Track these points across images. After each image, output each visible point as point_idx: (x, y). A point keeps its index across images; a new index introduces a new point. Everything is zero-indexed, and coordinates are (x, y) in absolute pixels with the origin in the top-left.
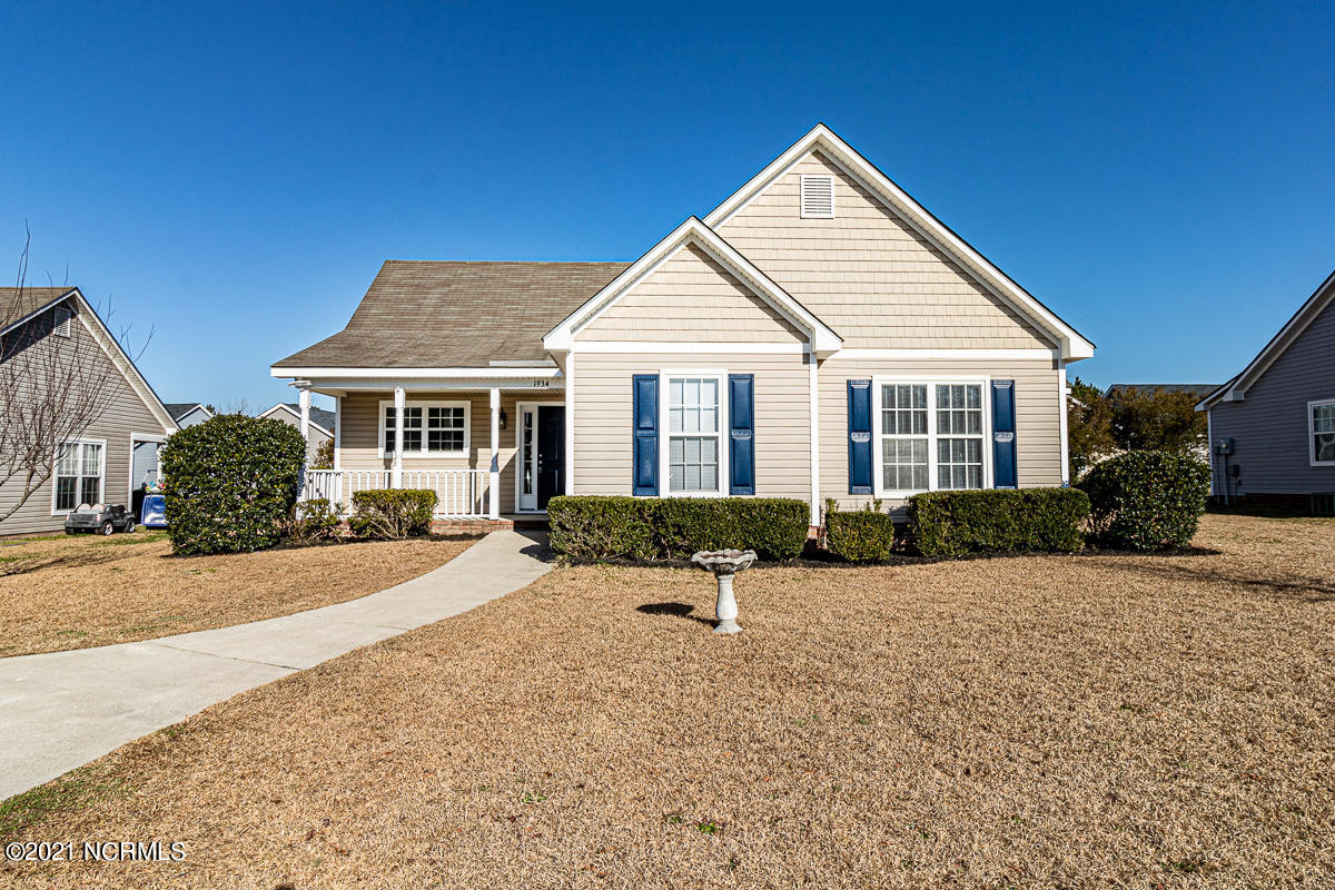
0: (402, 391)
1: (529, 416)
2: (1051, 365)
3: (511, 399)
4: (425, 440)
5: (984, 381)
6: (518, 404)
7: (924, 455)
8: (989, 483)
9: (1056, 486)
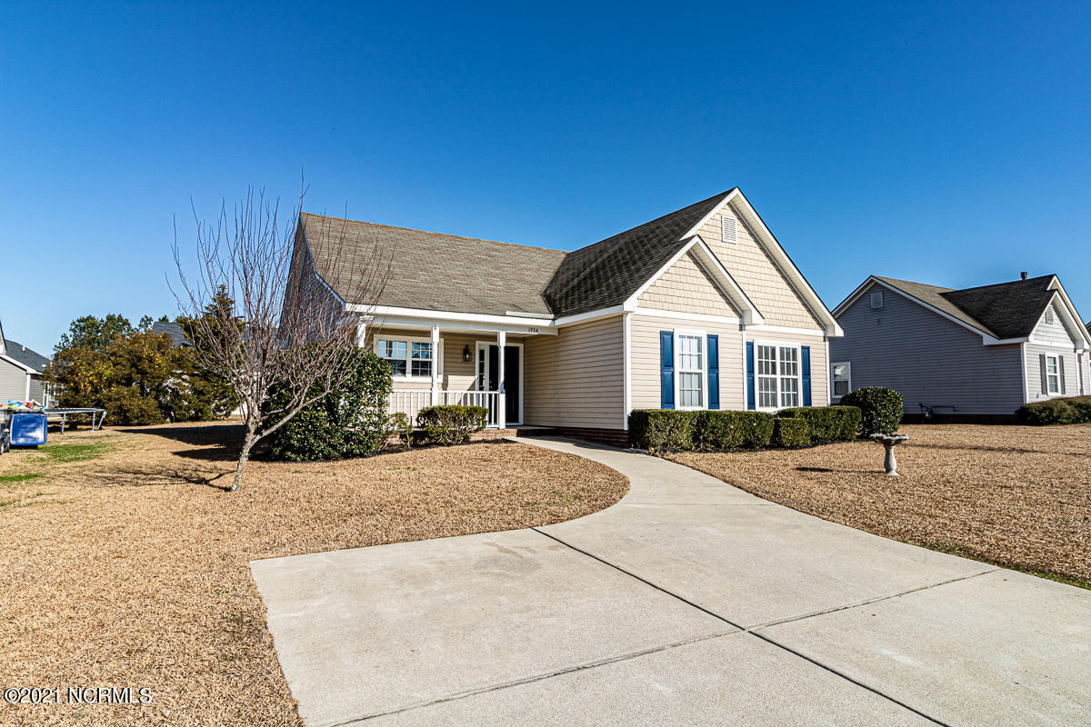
0: (438, 328)
1: (482, 353)
2: (822, 339)
3: (471, 339)
4: (409, 367)
5: (798, 345)
6: (477, 343)
7: (774, 387)
8: (801, 404)
9: (825, 405)
